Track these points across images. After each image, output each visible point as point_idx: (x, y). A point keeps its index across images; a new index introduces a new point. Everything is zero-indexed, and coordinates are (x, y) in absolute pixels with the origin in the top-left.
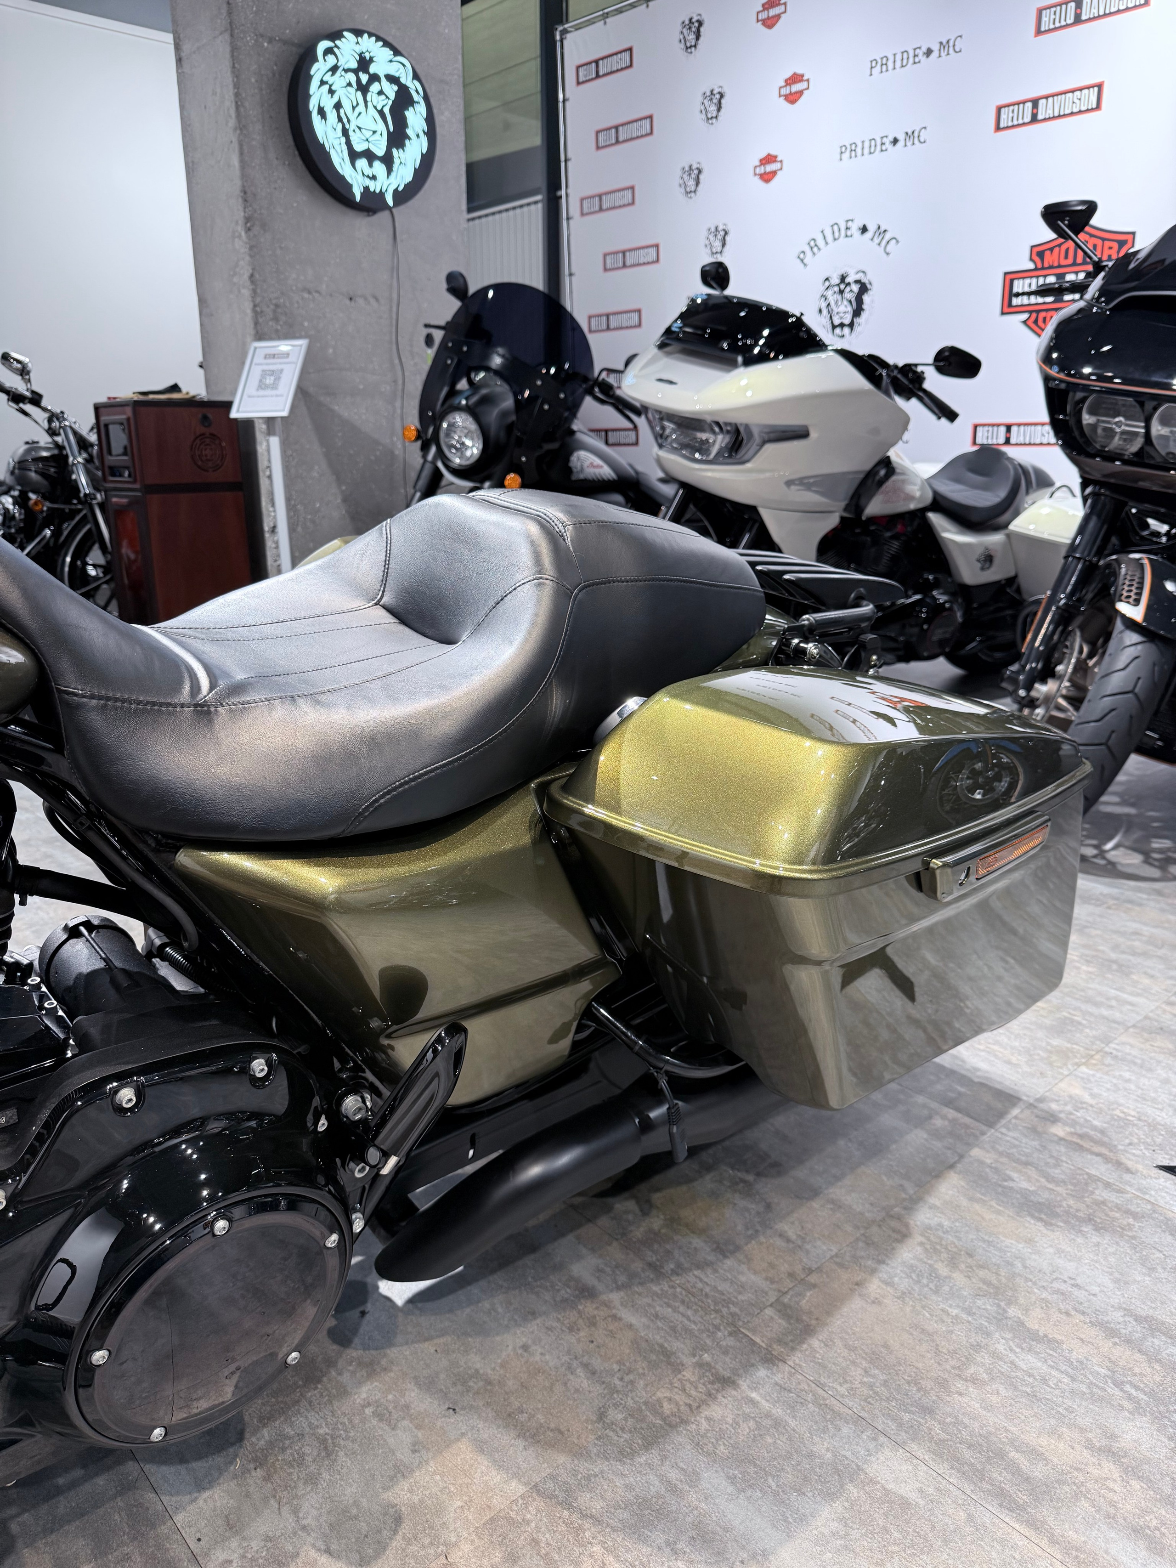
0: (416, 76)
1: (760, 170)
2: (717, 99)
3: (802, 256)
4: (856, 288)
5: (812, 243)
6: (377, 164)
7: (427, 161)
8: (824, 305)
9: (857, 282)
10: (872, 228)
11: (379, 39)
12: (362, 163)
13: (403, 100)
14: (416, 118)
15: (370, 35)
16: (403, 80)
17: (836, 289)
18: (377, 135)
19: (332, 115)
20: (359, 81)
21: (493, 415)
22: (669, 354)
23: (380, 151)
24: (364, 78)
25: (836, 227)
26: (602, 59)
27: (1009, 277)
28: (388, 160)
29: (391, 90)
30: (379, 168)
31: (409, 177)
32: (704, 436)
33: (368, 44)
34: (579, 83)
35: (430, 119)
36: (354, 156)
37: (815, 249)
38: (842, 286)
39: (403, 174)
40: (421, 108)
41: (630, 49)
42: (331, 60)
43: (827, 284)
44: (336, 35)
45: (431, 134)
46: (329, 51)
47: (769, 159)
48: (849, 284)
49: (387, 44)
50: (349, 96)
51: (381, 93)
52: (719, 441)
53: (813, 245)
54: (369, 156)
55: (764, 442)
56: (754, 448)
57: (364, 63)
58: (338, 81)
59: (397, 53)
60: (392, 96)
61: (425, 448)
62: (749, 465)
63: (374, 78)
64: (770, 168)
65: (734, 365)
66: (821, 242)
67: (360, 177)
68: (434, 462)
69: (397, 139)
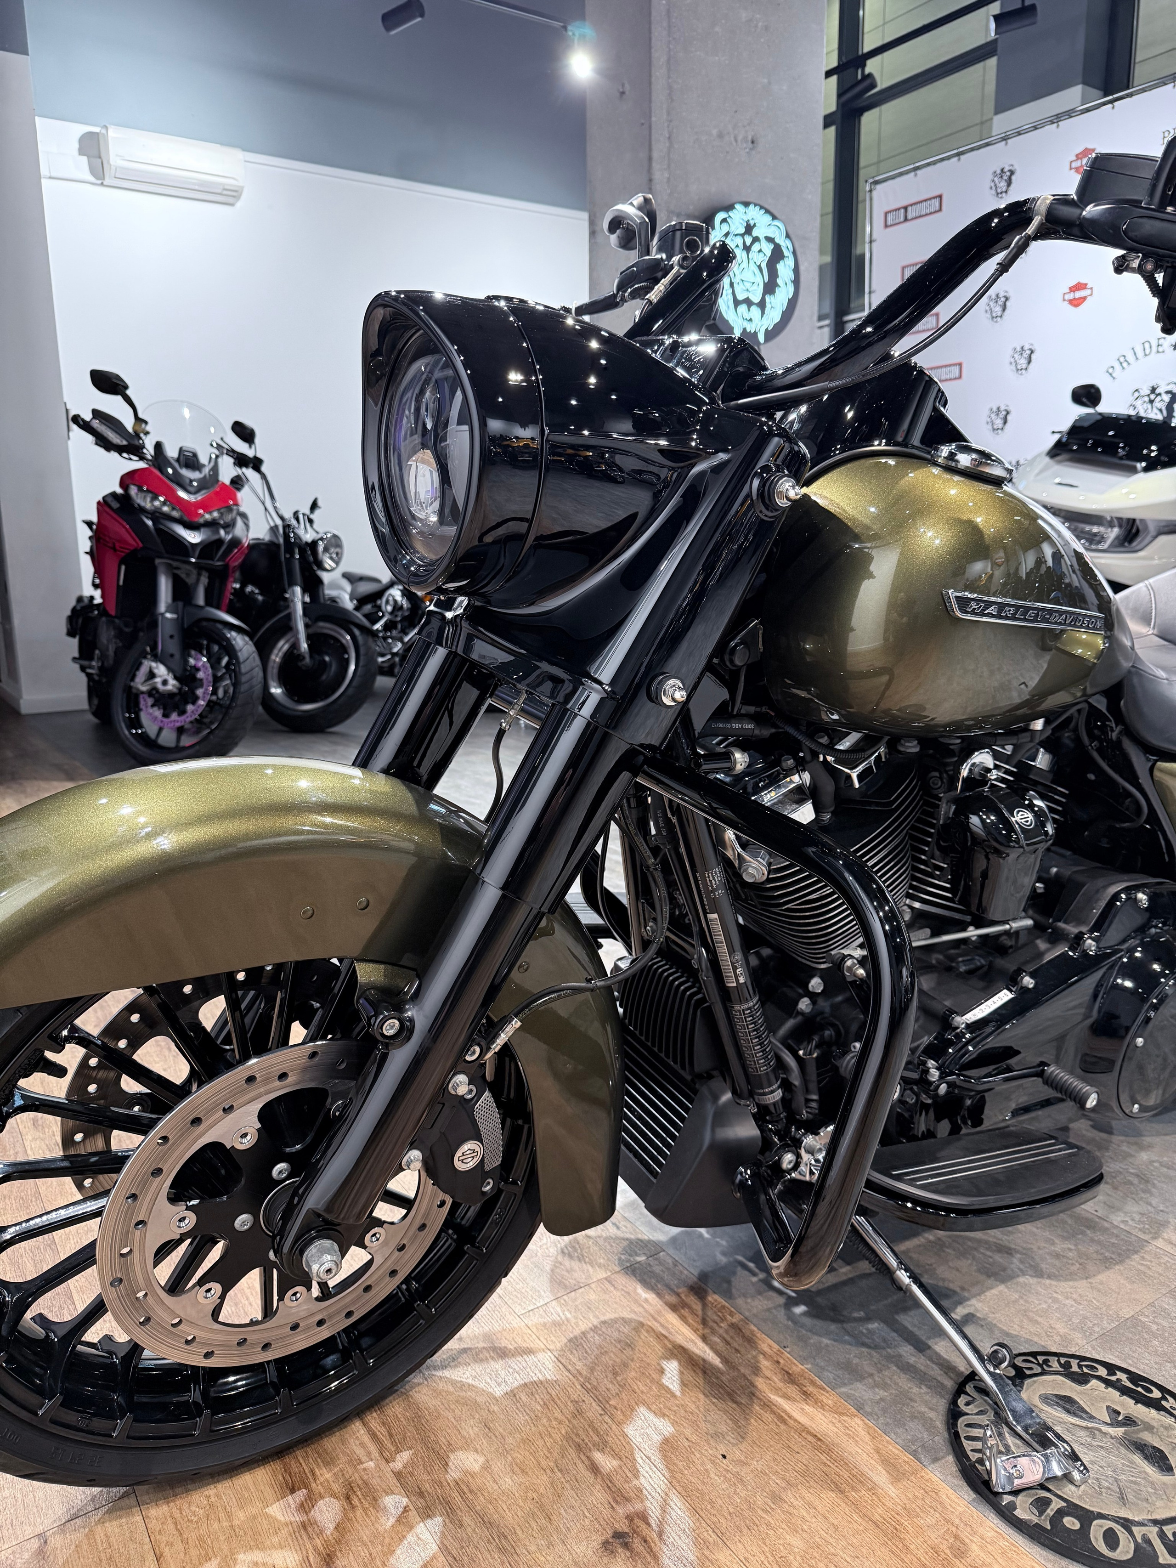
0: (788, 236)
1: (1071, 296)
3: (1111, 370)
4: (1166, 398)
5: (1122, 359)
6: (754, 308)
7: (792, 303)
9: (1167, 392)
11: (761, 208)
12: (743, 308)
13: (777, 255)
14: (785, 270)
15: (755, 205)
16: (777, 241)
17: (1147, 399)
18: (755, 285)
20: (744, 243)
22: (1059, 462)
23: (756, 299)
24: (748, 240)
25: (1147, 345)
26: (911, 205)
28: (762, 305)
29: (768, 249)
30: (755, 311)
31: (777, 319)
32: (1095, 529)
33: (754, 214)
34: (886, 226)
35: (796, 270)
36: (737, 303)
37: (1125, 364)
38: (1152, 397)
39: (774, 315)
40: (790, 262)
41: (940, 197)
42: (725, 228)
43: (1137, 394)
44: (729, 208)
45: (796, 282)
46: (724, 220)
47: (1080, 287)
48: (1160, 394)
49: (767, 211)
51: (760, 251)
52: (1113, 533)
53: (1123, 361)
54: (748, 302)
55: (1160, 533)
56: (1149, 538)
57: (749, 229)
59: (774, 218)
60: (769, 253)
62: (1141, 554)
63: (756, 239)
64: (1079, 294)
65: (1133, 470)
66: (1130, 357)
67: (740, 321)
69: (770, 287)
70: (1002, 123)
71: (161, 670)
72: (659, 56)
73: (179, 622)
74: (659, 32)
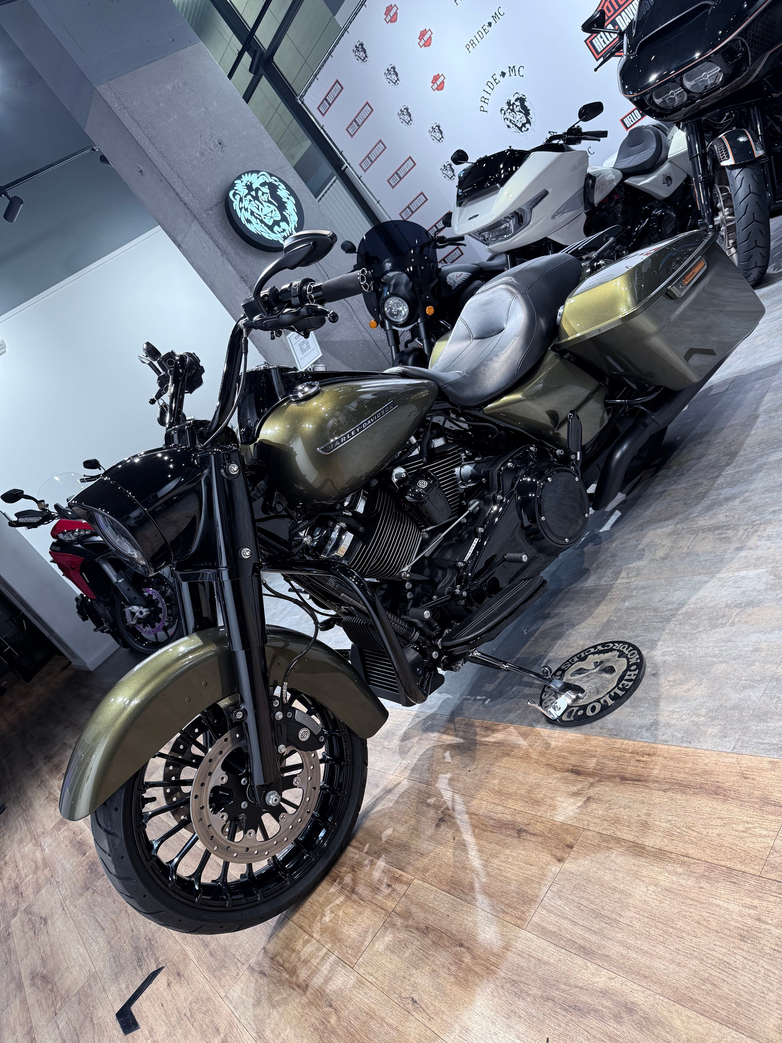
0: (271, 175)
1: (435, 86)
2: (393, 71)
3: (482, 109)
4: (518, 103)
5: (483, 99)
6: (281, 224)
7: (298, 205)
8: (508, 123)
9: (516, 100)
10: (506, 71)
11: (248, 173)
12: (276, 228)
13: (273, 188)
14: (283, 193)
15: (244, 174)
16: (268, 181)
17: (509, 110)
18: (274, 212)
19: (253, 219)
20: (252, 196)
21: (402, 289)
22: (465, 205)
23: (279, 218)
24: (253, 193)
25: (489, 84)
26: (327, 95)
27: (588, 42)
28: (284, 219)
29: (266, 189)
30: (283, 225)
31: (296, 219)
32: (503, 226)
33: (246, 178)
34: (323, 115)
35: (288, 188)
36: (271, 228)
37: (486, 101)
38: (511, 107)
39: (294, 218)
40: (282, 186)
41: (337, 81)
42: (238, 197)
43: (503, 112)
44: (233, 186)
45: (292, 193)
46: (234, 194)
47: (436, 78)
48: (514, 104)
49: (252, 172)
50: (252, 206)
51: (263, 194)
52: (512, 223)
53: (484, 100)
54: (276, 223)
55: (531, 210)
56: (529, 214)
57: (249, 187)
58: (246, 203)
59: (258, 172)
60: (268, 191)
61: (383, 326)
62: (531, 223)
63: (257, 190)
64: (439, 82)
65: (497, 189)
66: (487, 96)
67: (279, 235)
68: (391, 328)
69: (282, 207)
70: (341, 17)
71: (135, 608)
72: (144, 142)
73: (127, 580)
74: (135, 131)
